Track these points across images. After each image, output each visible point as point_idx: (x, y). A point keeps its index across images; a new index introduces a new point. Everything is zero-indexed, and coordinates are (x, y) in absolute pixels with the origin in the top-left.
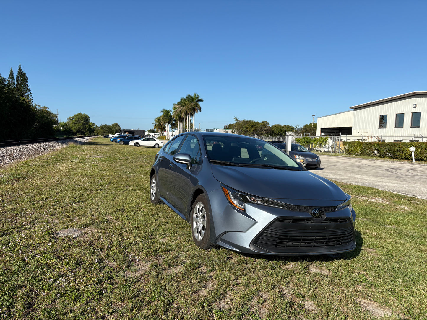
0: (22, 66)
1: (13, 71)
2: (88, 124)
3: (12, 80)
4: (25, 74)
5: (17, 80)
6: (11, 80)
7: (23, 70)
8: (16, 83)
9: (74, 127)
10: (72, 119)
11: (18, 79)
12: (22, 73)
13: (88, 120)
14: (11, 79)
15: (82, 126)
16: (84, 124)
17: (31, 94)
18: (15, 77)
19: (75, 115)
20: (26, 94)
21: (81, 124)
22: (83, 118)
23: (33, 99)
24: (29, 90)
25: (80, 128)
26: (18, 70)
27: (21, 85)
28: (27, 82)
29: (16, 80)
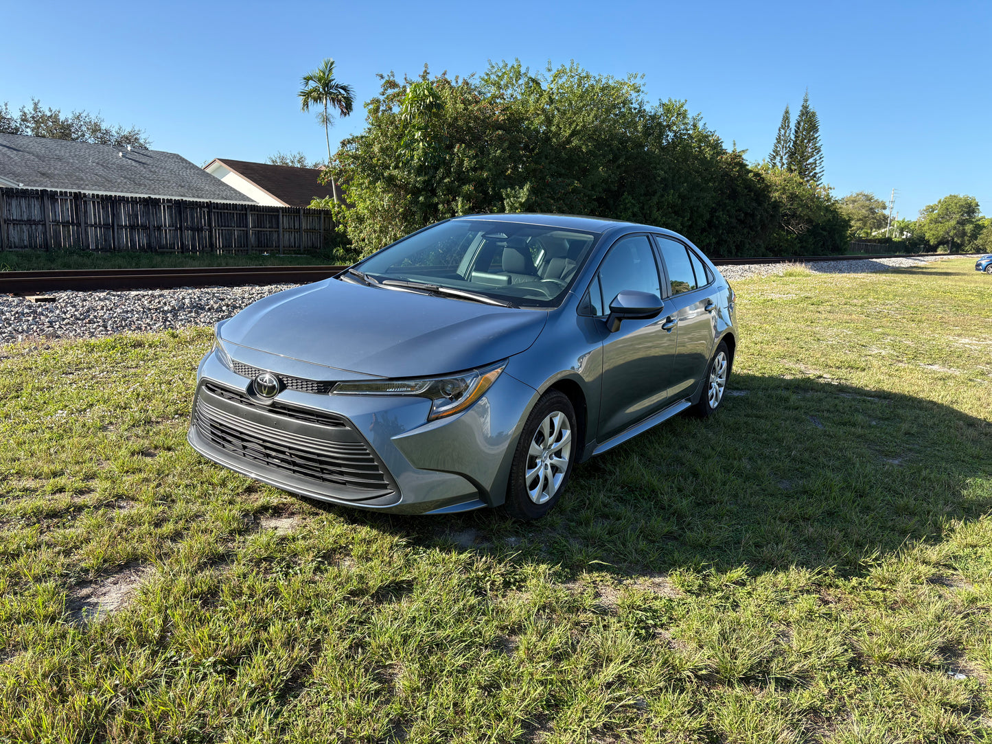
0: (809, 97)
1: (790, 111)
2: (971, 222)
3: (785, 133)
4: (814, 114)
5: (796, 132)
6: (783, 132)
7: (811, 108)
8: (793, 137)
9: (932, 232)
10: (933, 211)
11: (798, 128)
12: (807, 113)
13: (974, 212)
14: (784, 129)
15: (955, 228)
16: (962, 223)
17: (820, 158)
18: (793, 125)
19: (940, 202)
20: (811, 160)
21: (953, 223)
22: (962, 206)
23: (823, 171)
24: (818, 150)
25: (948, 233)
26: (801, 108)
27: (802, 141)
28: (817, 131)
29: (793, 131)
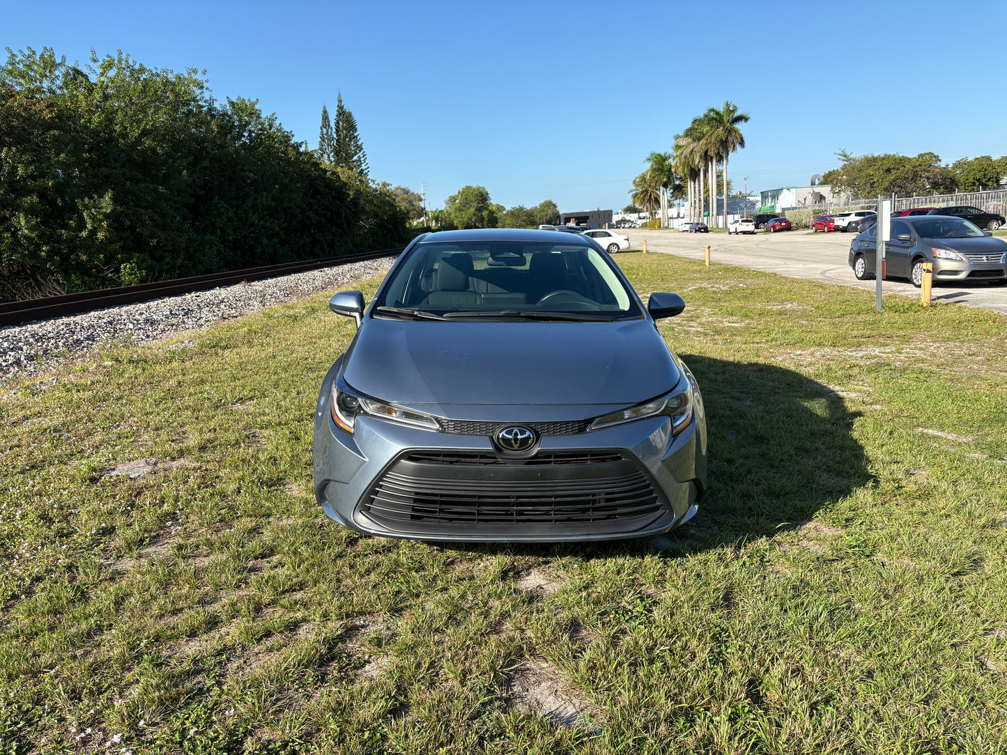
0: (343, 98)
1: (328, 111)
2: (487, 209)
3: (327, 131)
4: (350, 115)
5: (337, 130)
6: (325, 130)
7: (347, 107)
8: (335, 136)
9: (458, 219)
10: (455, 201)
11: (339, 128)
12: (344, 113)
13: (486, 200)
14: (325, 128)
15: (475, 215)
16: (479, 210)
17: (364, 156)
18: (333, 124)
19: (459, 192)
20: (355, 158)
21: (472, 210)
22: (476, 195)
23: (368, 168)
24: (360, 148)
25: (470, 219)
26: (337, 108)
27: (344, 140)
28: (356, 130)
29: (334, 130)
